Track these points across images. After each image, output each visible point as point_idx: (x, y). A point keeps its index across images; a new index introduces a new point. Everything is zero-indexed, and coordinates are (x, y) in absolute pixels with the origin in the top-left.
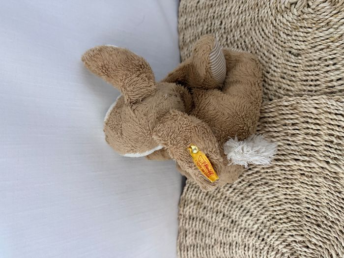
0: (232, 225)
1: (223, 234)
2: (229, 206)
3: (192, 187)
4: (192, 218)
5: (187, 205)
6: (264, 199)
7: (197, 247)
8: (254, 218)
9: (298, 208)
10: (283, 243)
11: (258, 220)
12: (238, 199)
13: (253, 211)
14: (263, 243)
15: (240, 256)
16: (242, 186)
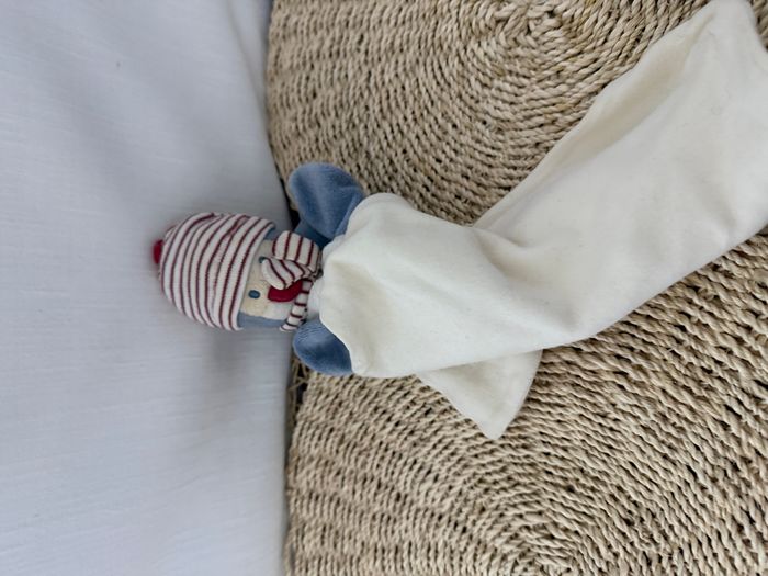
0: (399, 505)
1: (380, 528)
2: (390, 463)
3: (309, 428)
4: (314, 495)
5: (303, 468)
6: (458, 441)
7: (326, 563)
8: (443, 483)
9: (527, 457)
10: (504, 534)
11: (450, 488)
12: (406, 445)
13: (440, 470)
14: (463, 536)
15: (419, 572)
16: (412, 415)
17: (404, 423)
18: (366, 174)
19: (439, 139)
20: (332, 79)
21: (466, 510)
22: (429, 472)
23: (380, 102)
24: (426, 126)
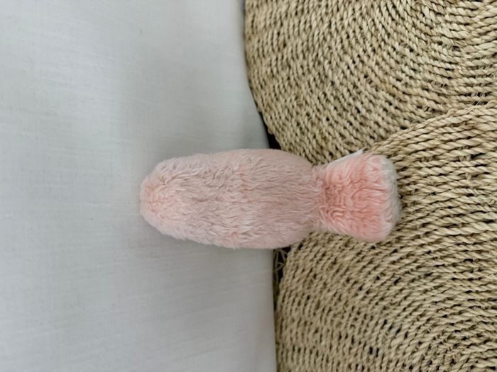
17: (375, 291)
18: (332, 99)
19: (397, 62)
20: (299, 31)
21: (436, 362)
22: (398, 331)
23: (342, 42)
24: (385, 54)
